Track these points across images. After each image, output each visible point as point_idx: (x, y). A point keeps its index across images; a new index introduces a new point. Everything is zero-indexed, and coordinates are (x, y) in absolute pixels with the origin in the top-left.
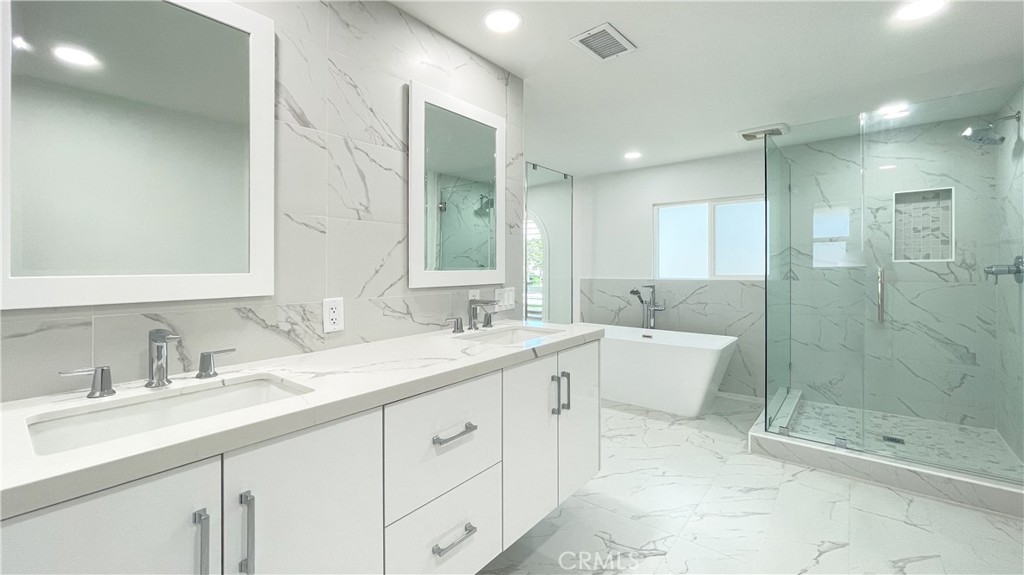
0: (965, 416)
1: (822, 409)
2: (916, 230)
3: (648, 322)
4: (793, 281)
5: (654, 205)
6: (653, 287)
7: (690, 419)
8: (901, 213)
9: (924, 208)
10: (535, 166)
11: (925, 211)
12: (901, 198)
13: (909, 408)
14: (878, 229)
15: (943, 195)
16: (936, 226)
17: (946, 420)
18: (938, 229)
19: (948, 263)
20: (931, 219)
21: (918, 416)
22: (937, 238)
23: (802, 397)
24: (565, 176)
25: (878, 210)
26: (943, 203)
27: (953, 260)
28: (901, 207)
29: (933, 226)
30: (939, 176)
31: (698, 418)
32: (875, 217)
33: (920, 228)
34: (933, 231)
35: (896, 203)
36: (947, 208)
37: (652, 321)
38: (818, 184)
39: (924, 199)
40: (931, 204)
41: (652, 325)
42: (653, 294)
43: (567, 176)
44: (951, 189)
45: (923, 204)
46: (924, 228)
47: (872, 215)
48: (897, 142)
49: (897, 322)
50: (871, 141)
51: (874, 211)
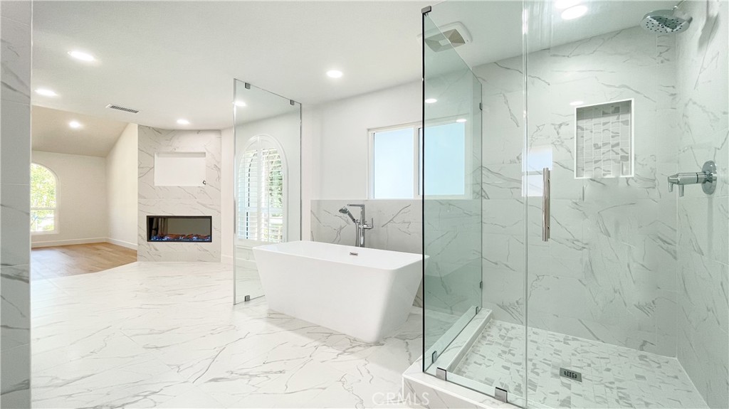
0: (645, 342)
1: (507, 330)
2: (597, 147)
3: (358, 239)
4: (484, 200)
5: (369, 130)
6: (363, 206)
7: (368, 345)
8: (583, 129)
9: (604, 124)
10: (247, 86)
11: (606, 127)
12: (582, 113)
13: (590, 331)
14: (561, 145)
15: (621, 108)
16: (616, 142)
17: (626, 345)
18: (618, 144)
19: (627, 179)
20: (611, 134)
21: (598, 339)
22: (617, 154)
23: (491, 316)
24: (292, 102)
25: (560, 125)
26: (623, 117)
27: (633, 175)
28: (584, 123)
29: (613, 142)
30: (619, 87)
31: (377, 343)
32: (558, 133)
33: (600, 144)
34: (613, 146)
35: (577, 120)
36: (626, 123)
37: (362, 238)
38: (506, 102)
39: (605, 114)
40: (612, 119)
41: (362, 243)
42: (363, 213)
43: (293, 101)
44: (631, 101)
45: (603, 120)
46: (605, 144)
47: (555, 132)
48: (578, 55)
49: (578, 241)
50: (554, 55)
51: (557, 126)
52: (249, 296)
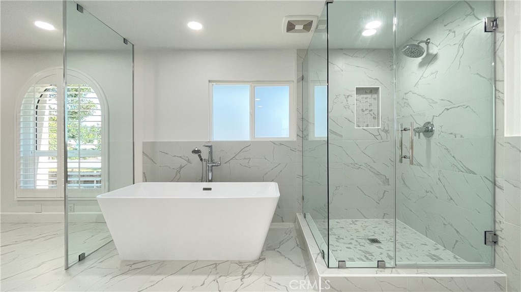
0: (385, 214)
2: (363, 111)
3: (207, 175)
5: (209, 81)
6: (210, 147)
9: (366, 98)
10: (79, 8)
11: (366, 100)
12: (358, 91)
13: (362, 213)
14: (348, 108)
15: (374, 91)
17: (377, 218)
18: (372, 110)
19: (378, 129)
20: (369, 104)
21: (366, 218)
22: (372, 115)
24: (125, 41)
25: (348, 96)
26: (375, 96)
27: (380, 127)
28: (358, 96)
29: (370, 108)
30: (374, 79)
31: (260, 259)
32: (347, 101)
33: (364, 109)
34: (370, 111)
35: (356, 94)
36: (375, 99)
37: (210, 174)
38: (318, 78)
39: (366, 93)
40: (369, 96)
41: (210, 179)
42: (211, 153)
43: (127, 41)
44: (379, 88)
45: (365, 96)
46: (366, 110)
47: (345, 100)
48: (357, 57)
49: (356, 164)
50: (344, 54)
51: (346, 97)
52: (84, 254)
